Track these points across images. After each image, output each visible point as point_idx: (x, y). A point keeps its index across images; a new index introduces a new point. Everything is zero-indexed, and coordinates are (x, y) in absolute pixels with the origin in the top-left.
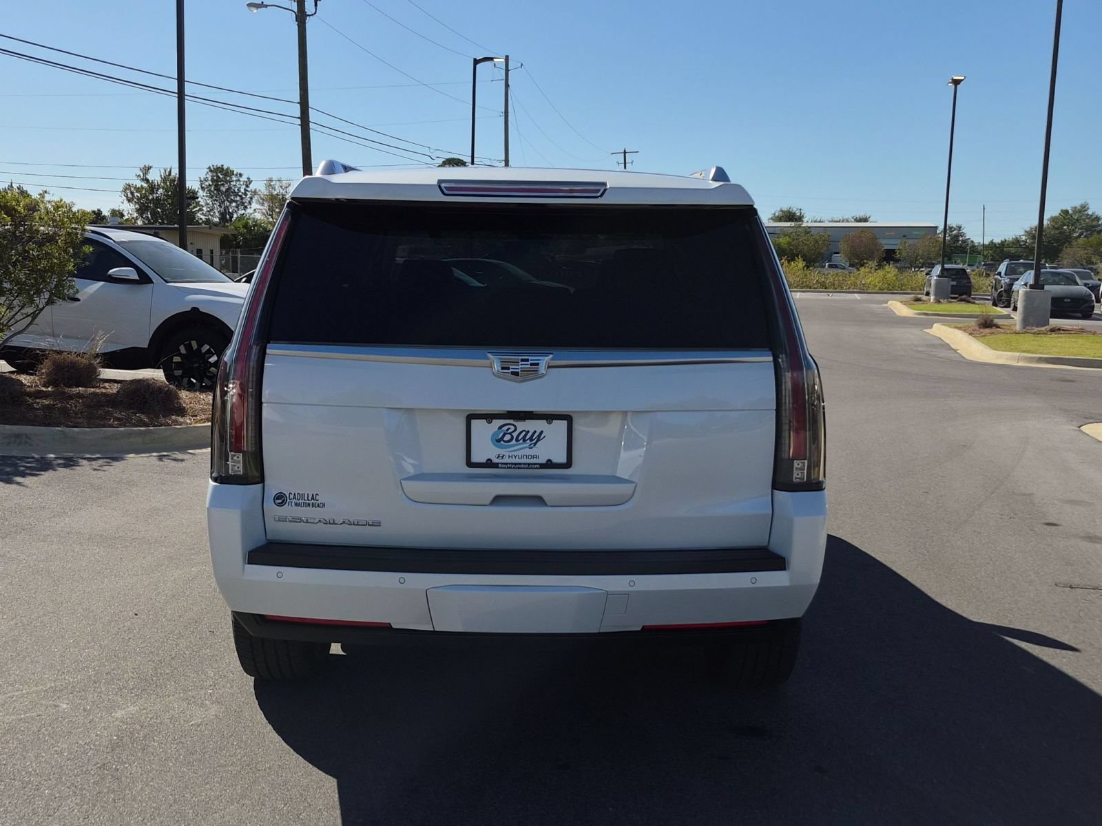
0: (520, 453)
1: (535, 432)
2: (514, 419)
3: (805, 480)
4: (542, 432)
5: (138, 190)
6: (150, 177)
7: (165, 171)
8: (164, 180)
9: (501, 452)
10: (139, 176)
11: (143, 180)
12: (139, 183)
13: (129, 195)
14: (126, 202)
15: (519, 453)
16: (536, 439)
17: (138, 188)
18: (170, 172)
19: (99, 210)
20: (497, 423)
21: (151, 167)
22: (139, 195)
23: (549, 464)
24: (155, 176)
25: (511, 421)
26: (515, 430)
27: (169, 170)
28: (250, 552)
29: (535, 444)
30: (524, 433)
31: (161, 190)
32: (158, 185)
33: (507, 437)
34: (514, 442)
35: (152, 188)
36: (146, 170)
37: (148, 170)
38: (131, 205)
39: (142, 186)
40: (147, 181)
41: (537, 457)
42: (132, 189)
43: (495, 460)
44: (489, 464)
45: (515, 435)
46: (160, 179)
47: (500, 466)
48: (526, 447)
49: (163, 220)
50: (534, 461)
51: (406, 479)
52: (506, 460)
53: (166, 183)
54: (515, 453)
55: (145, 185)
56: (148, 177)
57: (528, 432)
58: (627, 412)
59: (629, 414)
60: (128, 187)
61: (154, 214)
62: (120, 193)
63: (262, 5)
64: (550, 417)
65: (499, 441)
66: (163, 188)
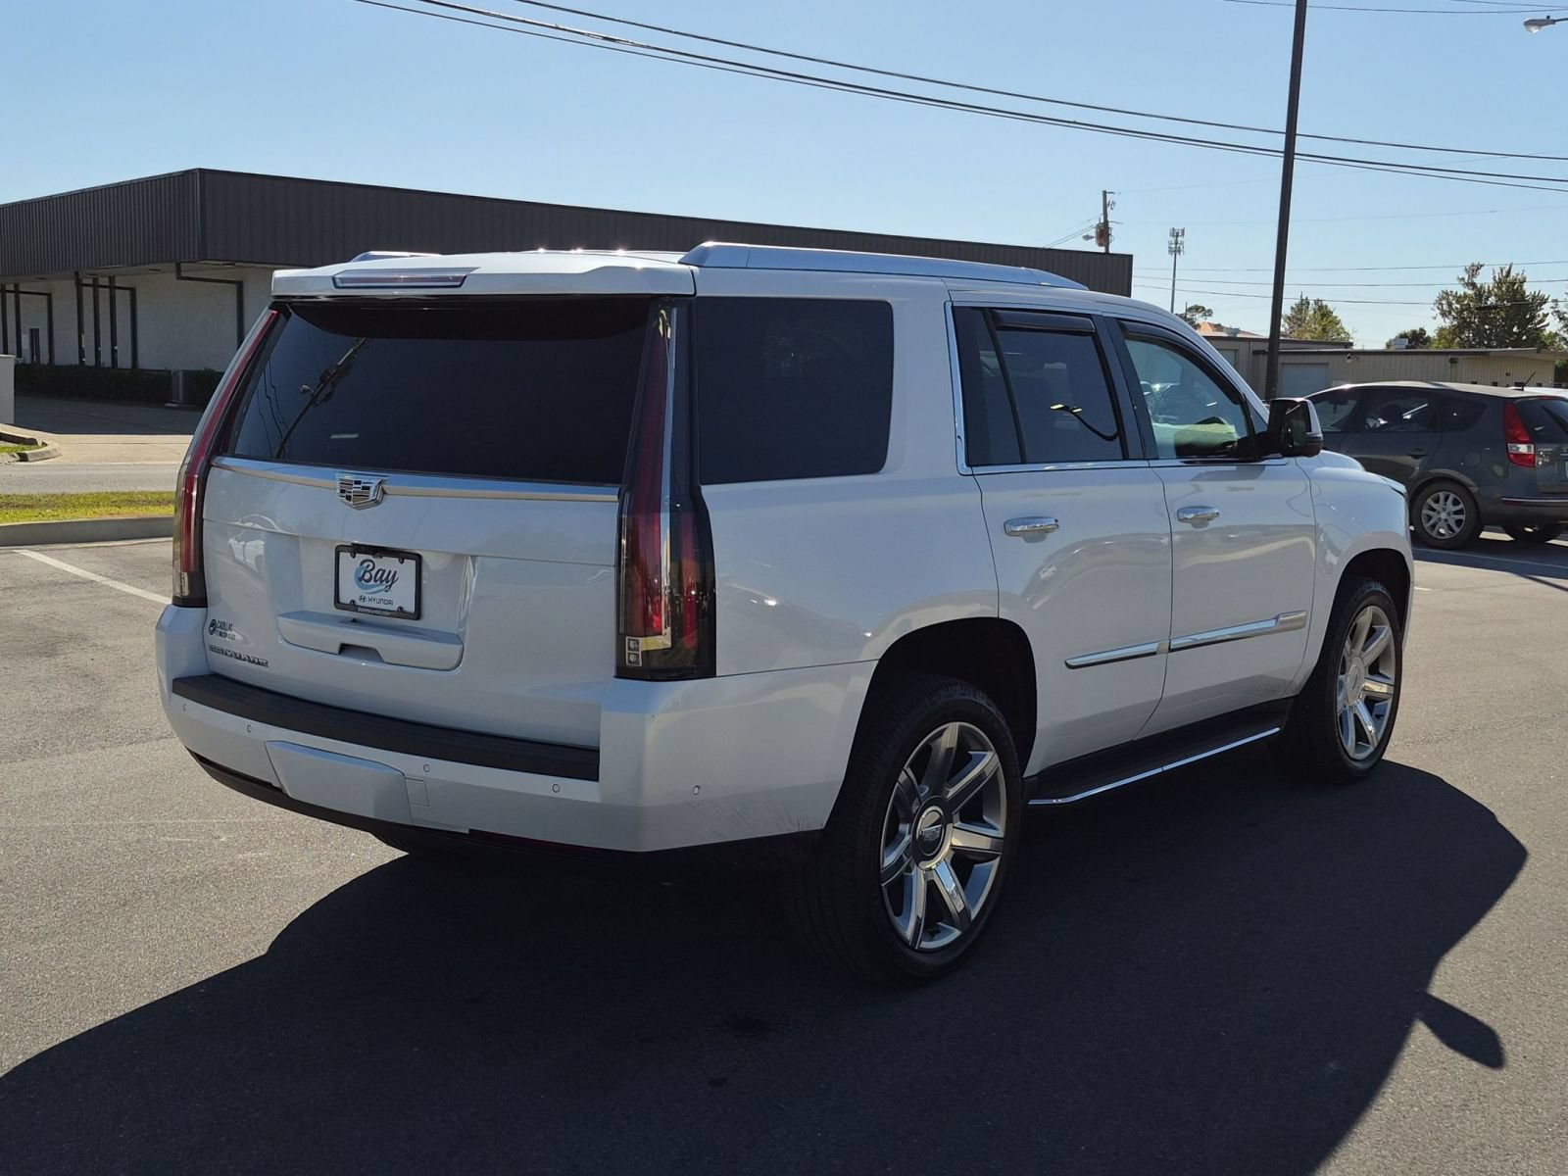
0: (378, 596)
1: (390, 572)
2: (373, 554)
3: (641, 664)
4: (395, 572)
5: (1459, 299)
6: (1478, 281)
7: (1502, 271)
8: (1499, 283)
9: (363, 593)
10: (1463, 279)
11: (1467, 284)
12: (1461, 290)
13: (1445, 307)
14: (1440, 317)
15: (375, 597)
16: (389, 580)
17: (1460, 297)
18: (1509, 272)
19: (1421, 330)
20: (360, 557)
21: (1481, 266)
22: (1458, 306)
23: (401, 613)
24: (1485, 279)
25: (370, 557)
26: (373, 568)
27: (1507, 268)
28: (175, 680)
29: (390, 586)
30: (381, 572)
31: (1493, 298)
32: (1489, 292)
33: (367, 576)
34: (372, 582)
35: (1480, 294)
36: (1475, 269)
37: (1478, 269)
38: (1447, 320)
39: (1465, 293)
40: (1473, 285)
41: (390, 602)
42: (1451, 298)
43: (358, 603)
44: (353, 606)
45: (373, 573)
46: (1492, 281)
47: (359, 609)
48: (381, 590)
49: (1490, 340)
50: (389, 607)
51: (281, 615)
52: (367, 604)
53: (1500, 288)
54: (374, 596)
55: (1470, 292)
56: (1475, 280)
57: (384, 571)
58: (476, 556)
59: (479, 559)
60: (1446, 295)
61: (1478, 333)
62: (1432, 306)
63: (1549, 21)
64: (401, 555)
65: (361, 579)
66: (1496, 295)
